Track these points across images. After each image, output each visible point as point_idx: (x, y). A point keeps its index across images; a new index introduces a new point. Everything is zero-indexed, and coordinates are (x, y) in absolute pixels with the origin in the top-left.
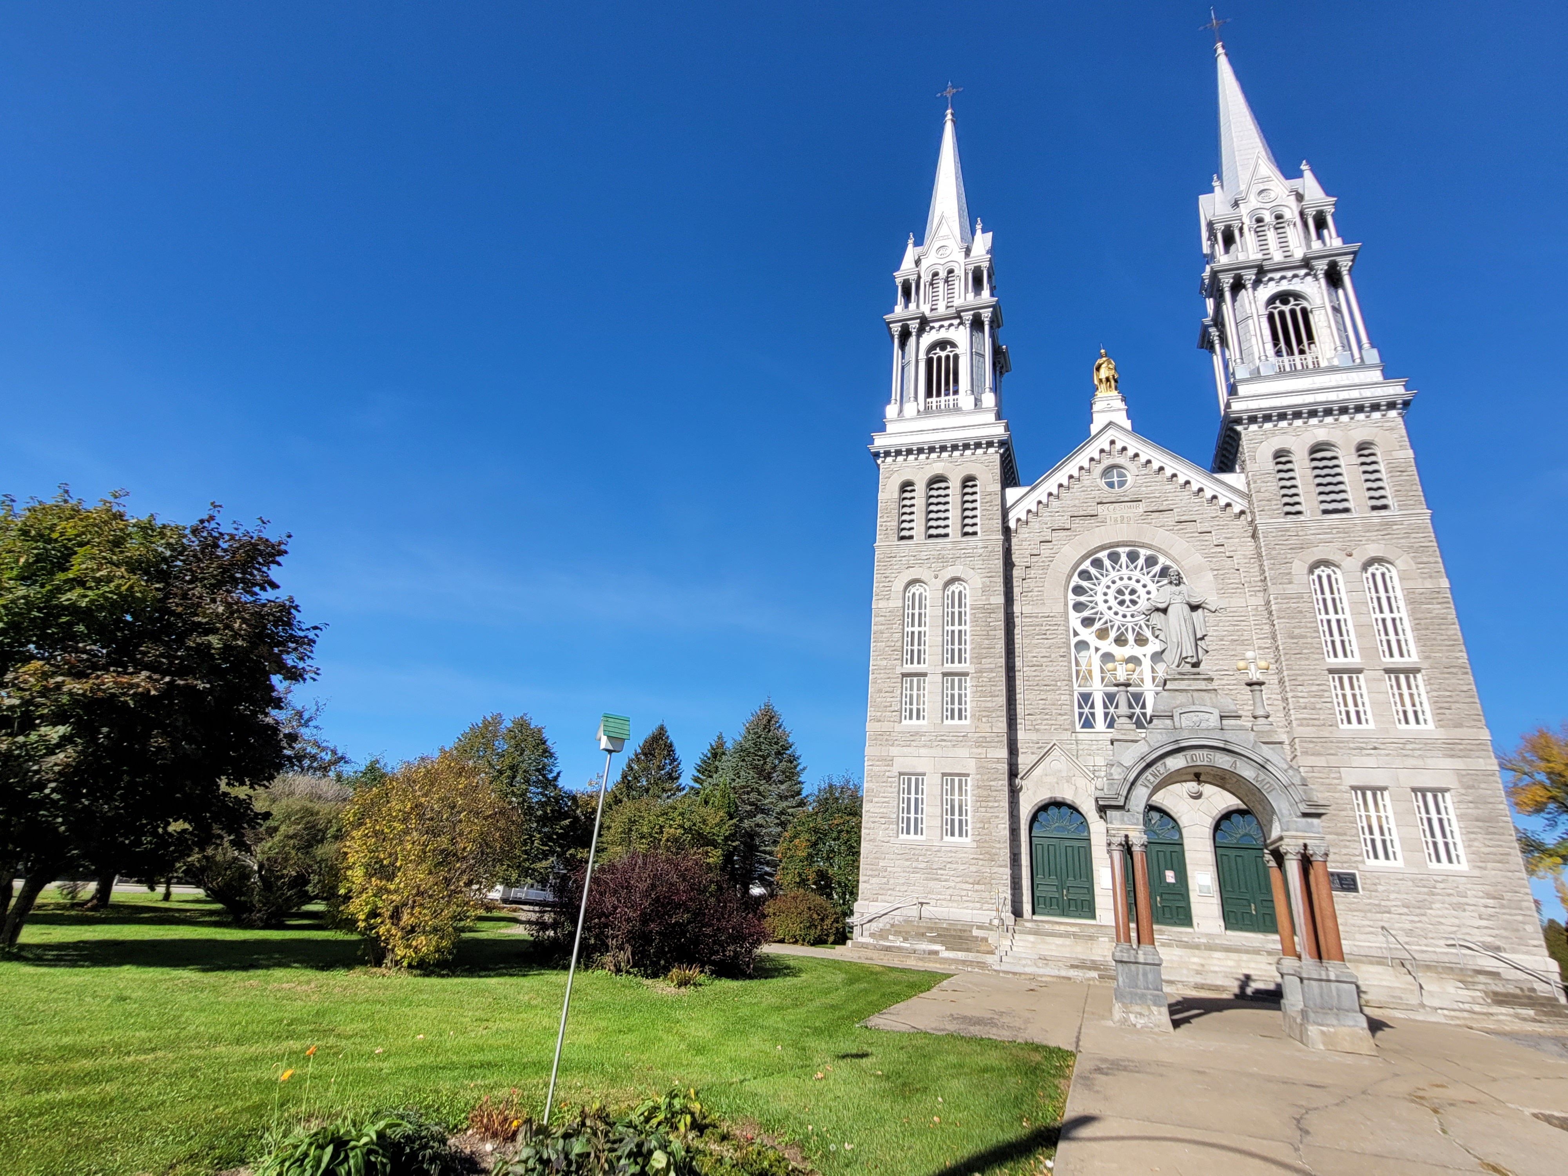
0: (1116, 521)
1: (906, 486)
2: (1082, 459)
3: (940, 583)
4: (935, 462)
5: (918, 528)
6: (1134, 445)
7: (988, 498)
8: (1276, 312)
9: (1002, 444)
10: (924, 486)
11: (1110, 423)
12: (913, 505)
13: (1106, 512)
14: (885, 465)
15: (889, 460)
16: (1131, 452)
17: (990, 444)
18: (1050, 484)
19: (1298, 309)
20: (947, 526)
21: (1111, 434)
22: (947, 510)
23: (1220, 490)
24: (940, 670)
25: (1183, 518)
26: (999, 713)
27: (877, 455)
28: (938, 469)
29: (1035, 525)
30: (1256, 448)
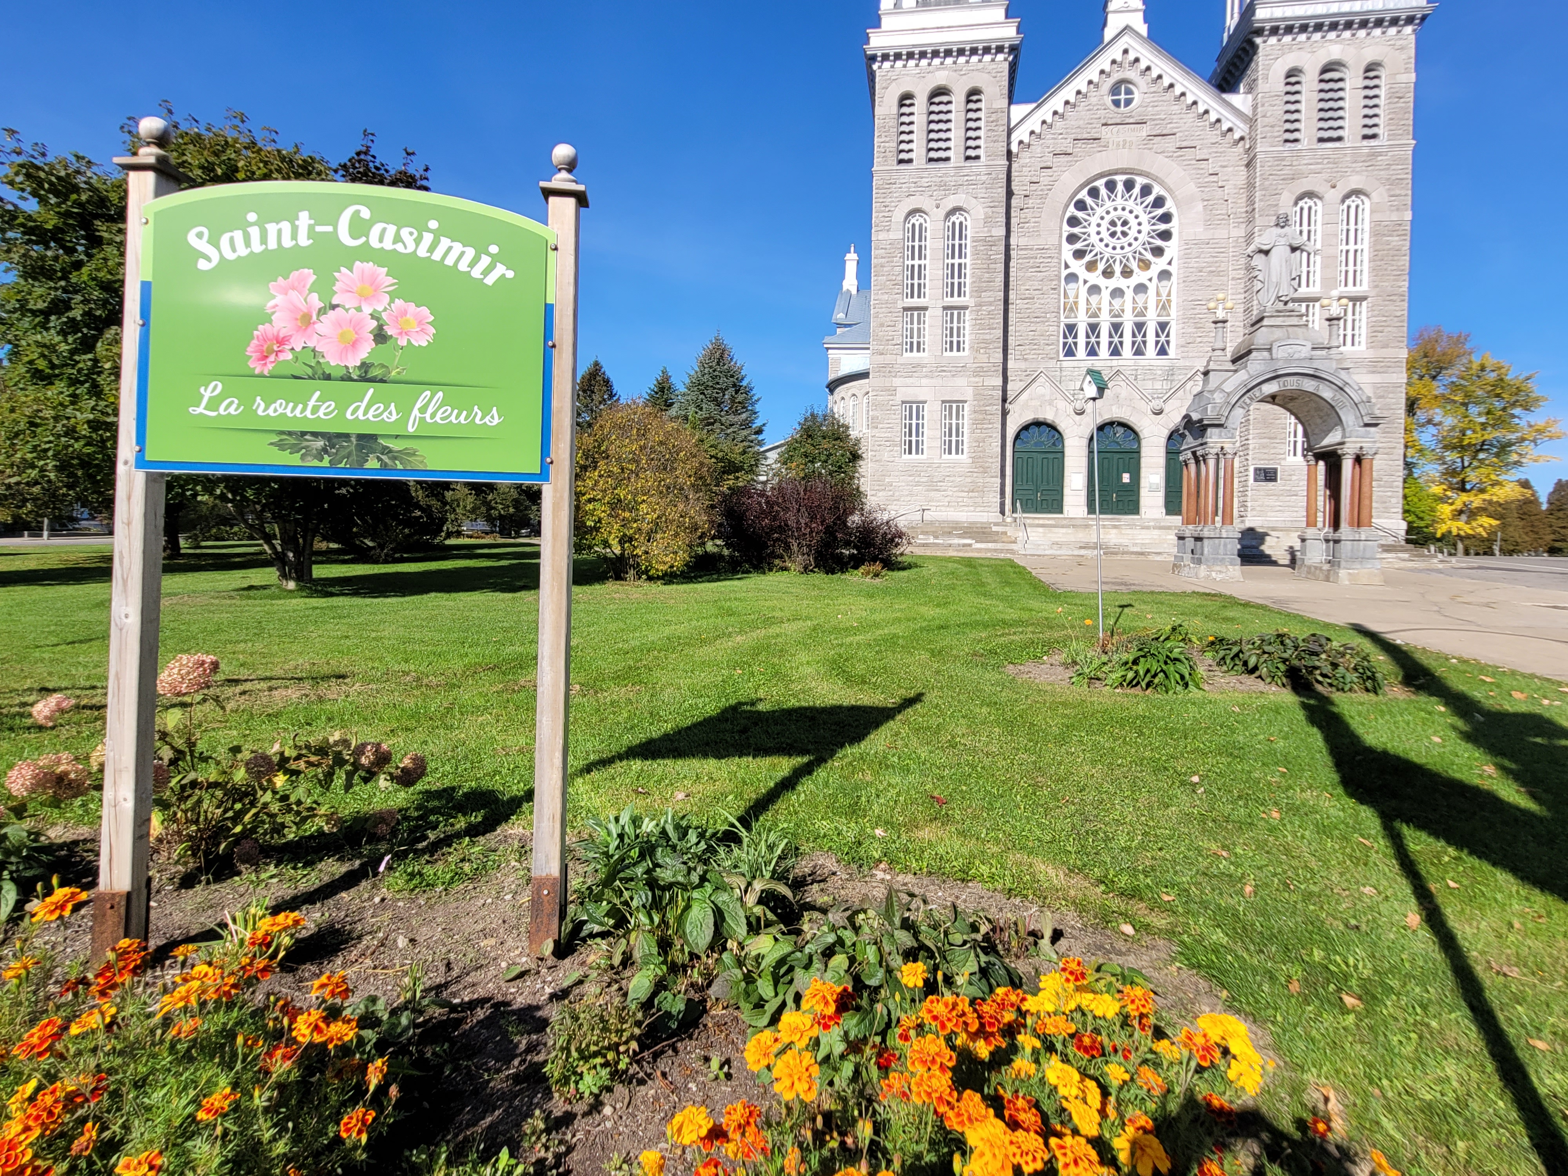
0: (1118, 145)
1: (906, 99)
2: (1091, 72)
3: (941, 213)
4: (938, 69)
5: (918, 149)
6: (1148, 56)
9: (1013, 49)
10: (924, 99)
11: (1127, 28)
12: (911, 123)
13: (1109, 135)
14: (882, 70)
15: (887, 65)
16: (1143, 65)
17: (1000, 49)
18: (1056, 102)
20: (948, 149)
21: (1126, 41)
22: (949, 130)
23: (1225, 113)
24: (940, 304)
25: (1184, 144)
26: (994, 345)
27: (873, 58)
28: (940, 78)
29: (1037, 149)
30: (1270, 66)
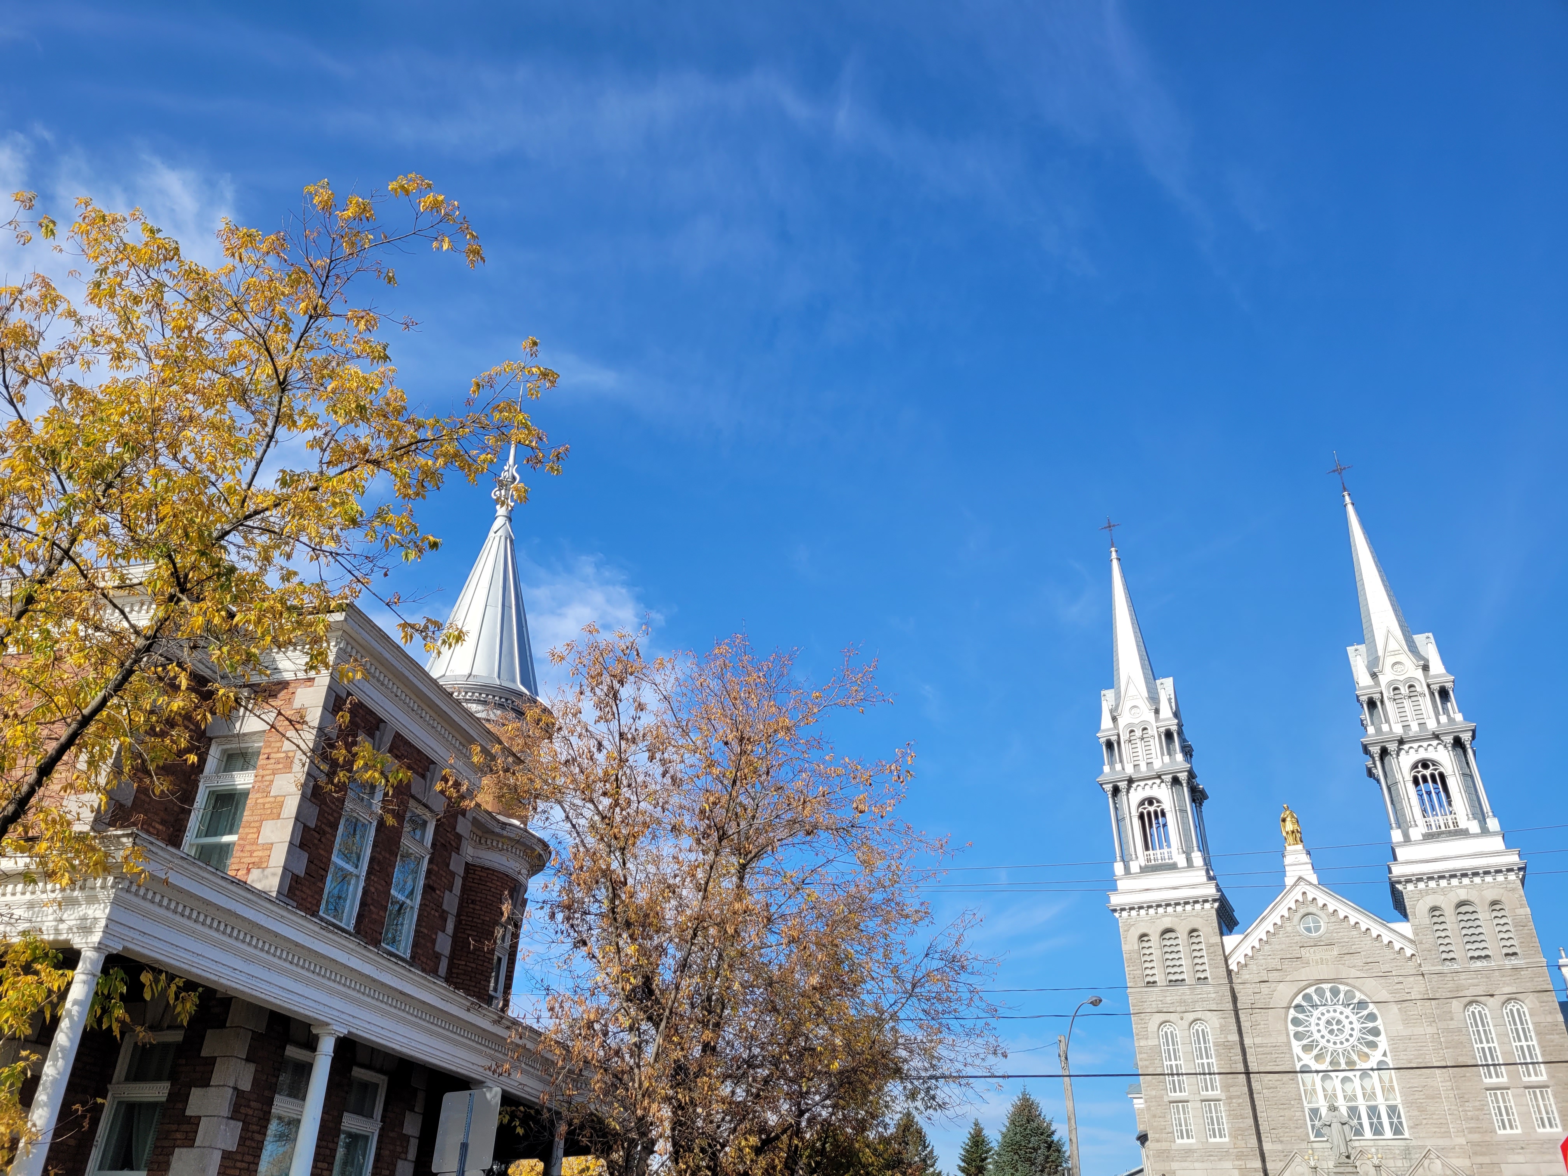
0: (1317, 962)
1: (1143, 937)
2: (1282, 909)
3: (1185, 1024)
4: (1163, 916)
5: (1159, 974)
6: (1322, 897)
7: (1212, 949)
8: (1419, 775)
9: (1215, 900)
10: (1158, 938)
11: (1300, 877)
12: (1151, 954)
13: (1308, 955)
14: (1122, 918)
15: (1125, 914)
16: (1320, 903)
17: (1205, 901)
18: (1260, 932)
19: (1436, 773)
20: (1183, 972)
21: (1302, 887)
22: (1180, 958)
23: (1393, 937)
24: (1198, 1098)
25: (1369, 960)
26: (1250, 1132)
27: (1115, 911)
28: (1167, 923)
29: (1253, 966)
30: (1415, 905)
